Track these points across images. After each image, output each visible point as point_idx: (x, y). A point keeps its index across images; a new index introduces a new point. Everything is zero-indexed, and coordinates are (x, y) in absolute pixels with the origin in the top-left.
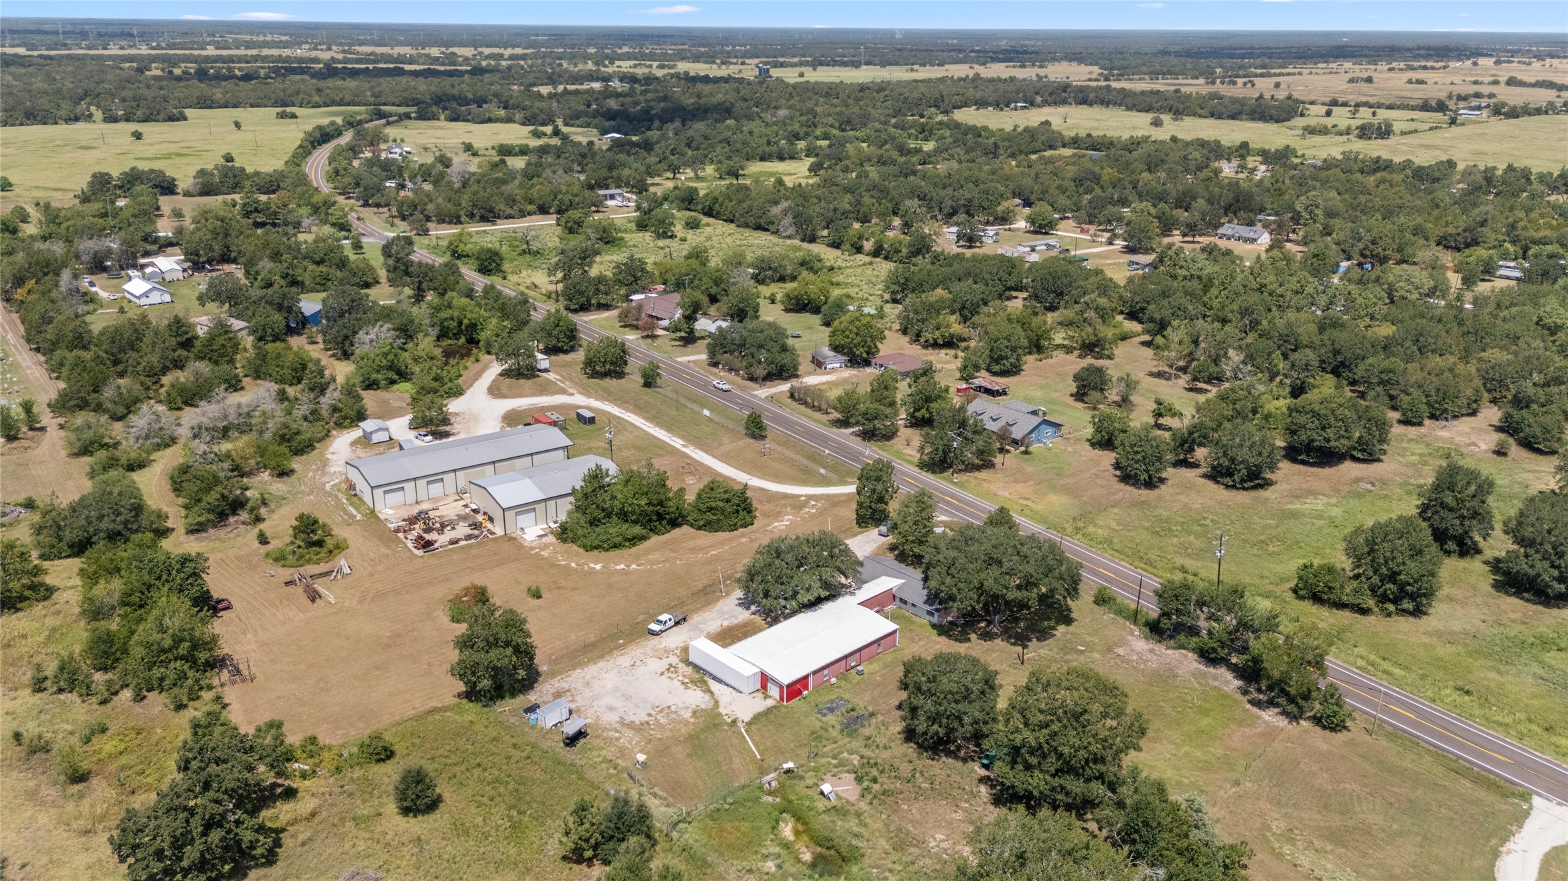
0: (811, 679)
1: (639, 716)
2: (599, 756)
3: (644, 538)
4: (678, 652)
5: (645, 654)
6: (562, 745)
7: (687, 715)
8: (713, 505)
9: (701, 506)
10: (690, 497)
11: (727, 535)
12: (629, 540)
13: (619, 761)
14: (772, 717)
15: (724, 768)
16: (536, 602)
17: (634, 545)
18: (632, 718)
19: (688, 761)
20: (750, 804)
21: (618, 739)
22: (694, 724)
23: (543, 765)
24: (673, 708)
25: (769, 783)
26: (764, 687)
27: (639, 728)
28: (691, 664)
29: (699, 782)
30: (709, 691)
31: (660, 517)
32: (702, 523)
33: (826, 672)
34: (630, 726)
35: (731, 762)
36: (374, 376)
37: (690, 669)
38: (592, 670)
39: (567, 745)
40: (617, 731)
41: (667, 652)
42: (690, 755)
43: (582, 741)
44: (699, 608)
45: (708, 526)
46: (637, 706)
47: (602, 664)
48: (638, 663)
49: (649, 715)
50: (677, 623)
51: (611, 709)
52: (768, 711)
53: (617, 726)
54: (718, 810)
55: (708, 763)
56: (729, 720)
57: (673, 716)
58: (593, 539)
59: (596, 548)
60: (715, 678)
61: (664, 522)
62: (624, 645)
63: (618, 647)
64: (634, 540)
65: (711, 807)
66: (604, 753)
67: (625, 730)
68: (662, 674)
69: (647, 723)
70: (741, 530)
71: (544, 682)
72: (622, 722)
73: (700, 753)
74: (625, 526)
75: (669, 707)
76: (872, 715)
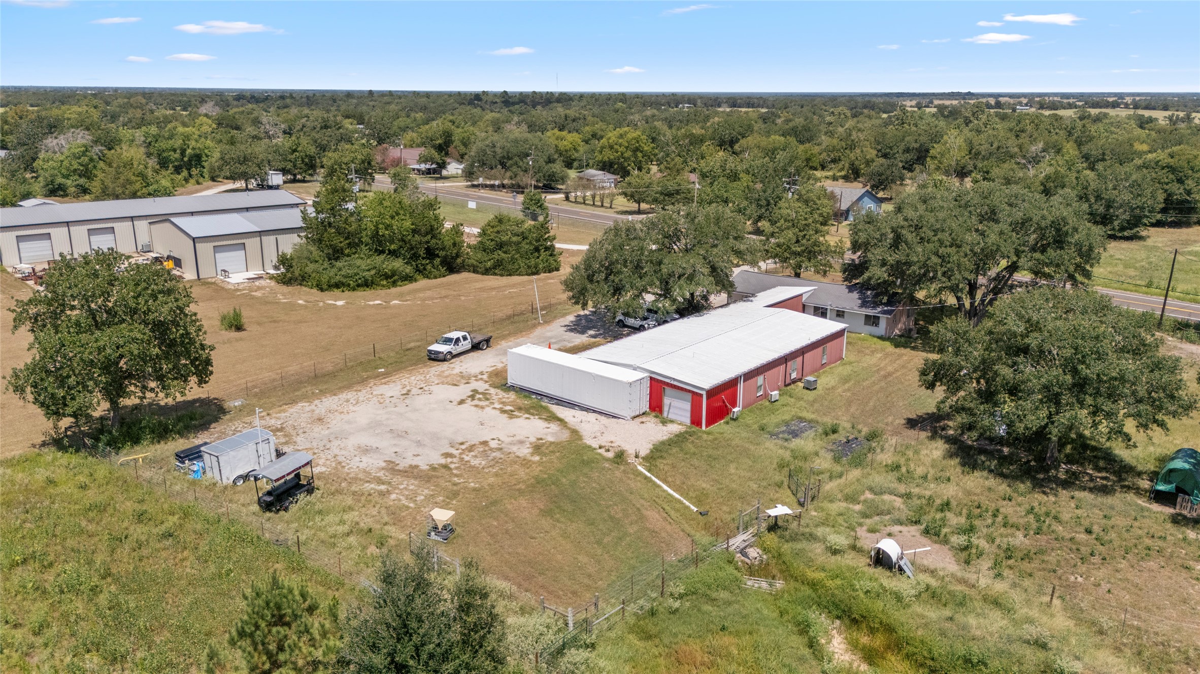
0: (741, 387)
1: (429, 457)
2: (342, 522)
3: (408, 279)
4: (485, 377)
5: (426, 381)
6: (255, 508)
7: (525, 451)
8: (505, 238)
9: (488, 243)
10: (471, 232)
11: (526, 278)
12: (387, 277)
13: (392, 530)
14: (689, 447)
15: (632, 530)
16: (234, 334)
17: (394, 284)
18: (409, 461)
19: (545, 523)
20: (724, 595)
21: (382, 494)
22: (540, 463)
23: (203, 547)
24: (493, 444)
25: (743, 552)
26: (656, 406)
27: (429, 476)
28: (513, 388)
29: (583, 559)
30: (553, 418)
31: (431, 254)
32: (489, 264)
33: (760, 380)
34: (411, 472)
35: (642, 518)
36: (60, 180)
37: (512, 396)
38: (328, 403)
39: (267, 507)
40: (380, 481)
41: (466, 378)
42: (546, 513)
43: (302, 497)
44: (509, 335)
45: (498, 268)
46: (419, 443)
47: (350, 395)
48: (415, 391)
49: (447, 455)
50: (476, 347)
51: (366, 450)
52: (678, 440)
53: (381, 474)
54: (653, 613)
55: (591, 523)
56: (610, 455)
57: (497, 454)
58: (331, 273)
59: (337, 286)
60: (560, 402)
61: (437, 261)
62: (386, 375)
63: (378, 376)
64: (392, 279)
65: (632, 608)
66: (350, 517)
67: (396, 480)
68: (462, 402)
69: (446, 467)
70: (543, 275)
71: (231, 420)
72: (391, 467)
73: (569, 507)
74: (379, 259)
75: (485, 443)
76: (872, 436)
